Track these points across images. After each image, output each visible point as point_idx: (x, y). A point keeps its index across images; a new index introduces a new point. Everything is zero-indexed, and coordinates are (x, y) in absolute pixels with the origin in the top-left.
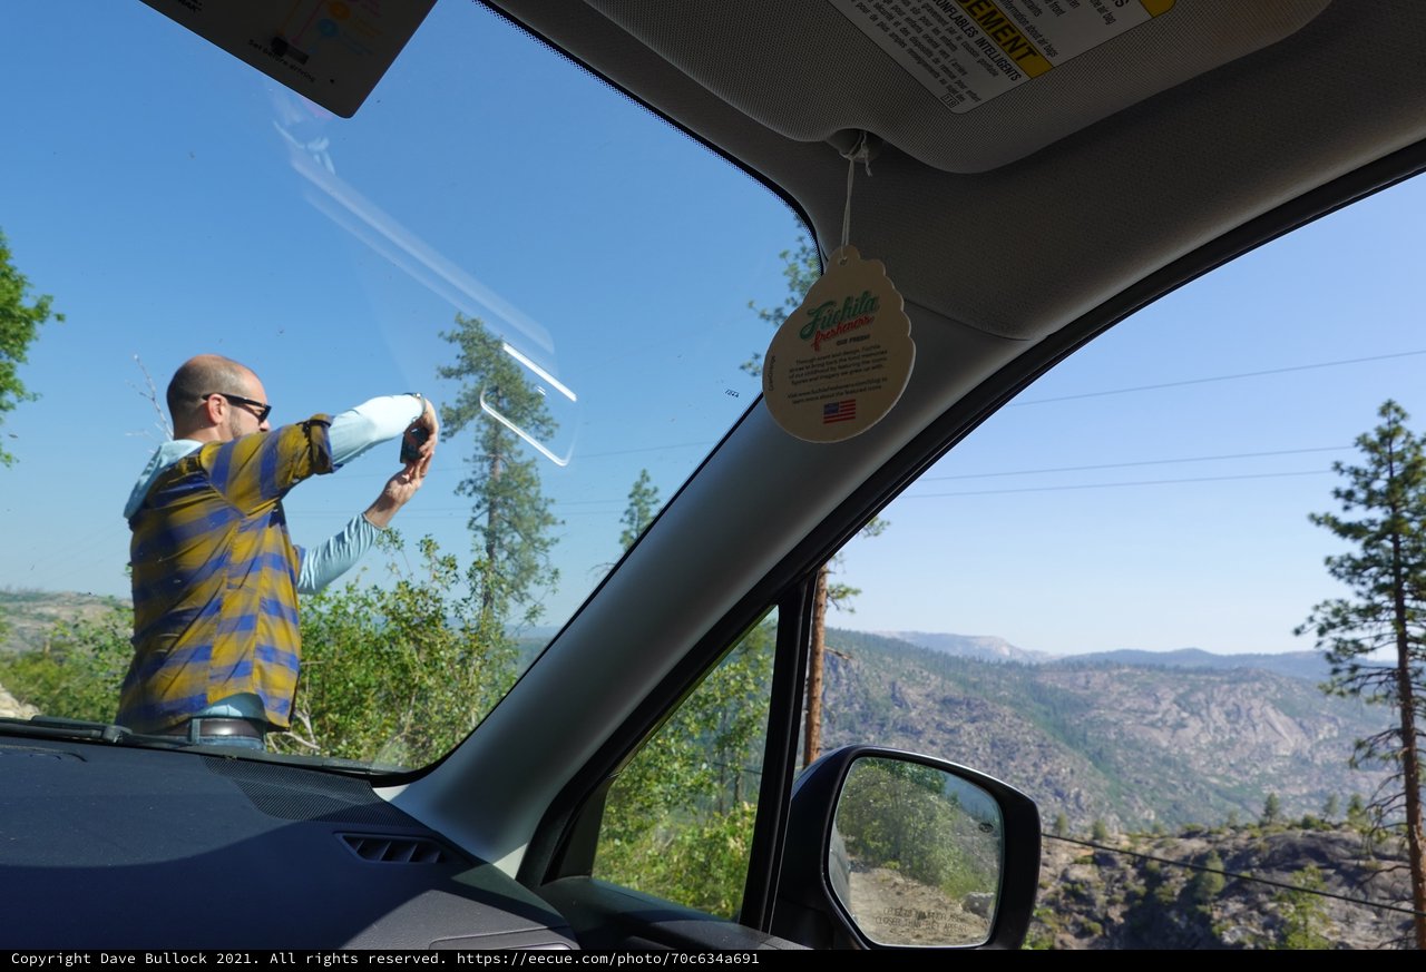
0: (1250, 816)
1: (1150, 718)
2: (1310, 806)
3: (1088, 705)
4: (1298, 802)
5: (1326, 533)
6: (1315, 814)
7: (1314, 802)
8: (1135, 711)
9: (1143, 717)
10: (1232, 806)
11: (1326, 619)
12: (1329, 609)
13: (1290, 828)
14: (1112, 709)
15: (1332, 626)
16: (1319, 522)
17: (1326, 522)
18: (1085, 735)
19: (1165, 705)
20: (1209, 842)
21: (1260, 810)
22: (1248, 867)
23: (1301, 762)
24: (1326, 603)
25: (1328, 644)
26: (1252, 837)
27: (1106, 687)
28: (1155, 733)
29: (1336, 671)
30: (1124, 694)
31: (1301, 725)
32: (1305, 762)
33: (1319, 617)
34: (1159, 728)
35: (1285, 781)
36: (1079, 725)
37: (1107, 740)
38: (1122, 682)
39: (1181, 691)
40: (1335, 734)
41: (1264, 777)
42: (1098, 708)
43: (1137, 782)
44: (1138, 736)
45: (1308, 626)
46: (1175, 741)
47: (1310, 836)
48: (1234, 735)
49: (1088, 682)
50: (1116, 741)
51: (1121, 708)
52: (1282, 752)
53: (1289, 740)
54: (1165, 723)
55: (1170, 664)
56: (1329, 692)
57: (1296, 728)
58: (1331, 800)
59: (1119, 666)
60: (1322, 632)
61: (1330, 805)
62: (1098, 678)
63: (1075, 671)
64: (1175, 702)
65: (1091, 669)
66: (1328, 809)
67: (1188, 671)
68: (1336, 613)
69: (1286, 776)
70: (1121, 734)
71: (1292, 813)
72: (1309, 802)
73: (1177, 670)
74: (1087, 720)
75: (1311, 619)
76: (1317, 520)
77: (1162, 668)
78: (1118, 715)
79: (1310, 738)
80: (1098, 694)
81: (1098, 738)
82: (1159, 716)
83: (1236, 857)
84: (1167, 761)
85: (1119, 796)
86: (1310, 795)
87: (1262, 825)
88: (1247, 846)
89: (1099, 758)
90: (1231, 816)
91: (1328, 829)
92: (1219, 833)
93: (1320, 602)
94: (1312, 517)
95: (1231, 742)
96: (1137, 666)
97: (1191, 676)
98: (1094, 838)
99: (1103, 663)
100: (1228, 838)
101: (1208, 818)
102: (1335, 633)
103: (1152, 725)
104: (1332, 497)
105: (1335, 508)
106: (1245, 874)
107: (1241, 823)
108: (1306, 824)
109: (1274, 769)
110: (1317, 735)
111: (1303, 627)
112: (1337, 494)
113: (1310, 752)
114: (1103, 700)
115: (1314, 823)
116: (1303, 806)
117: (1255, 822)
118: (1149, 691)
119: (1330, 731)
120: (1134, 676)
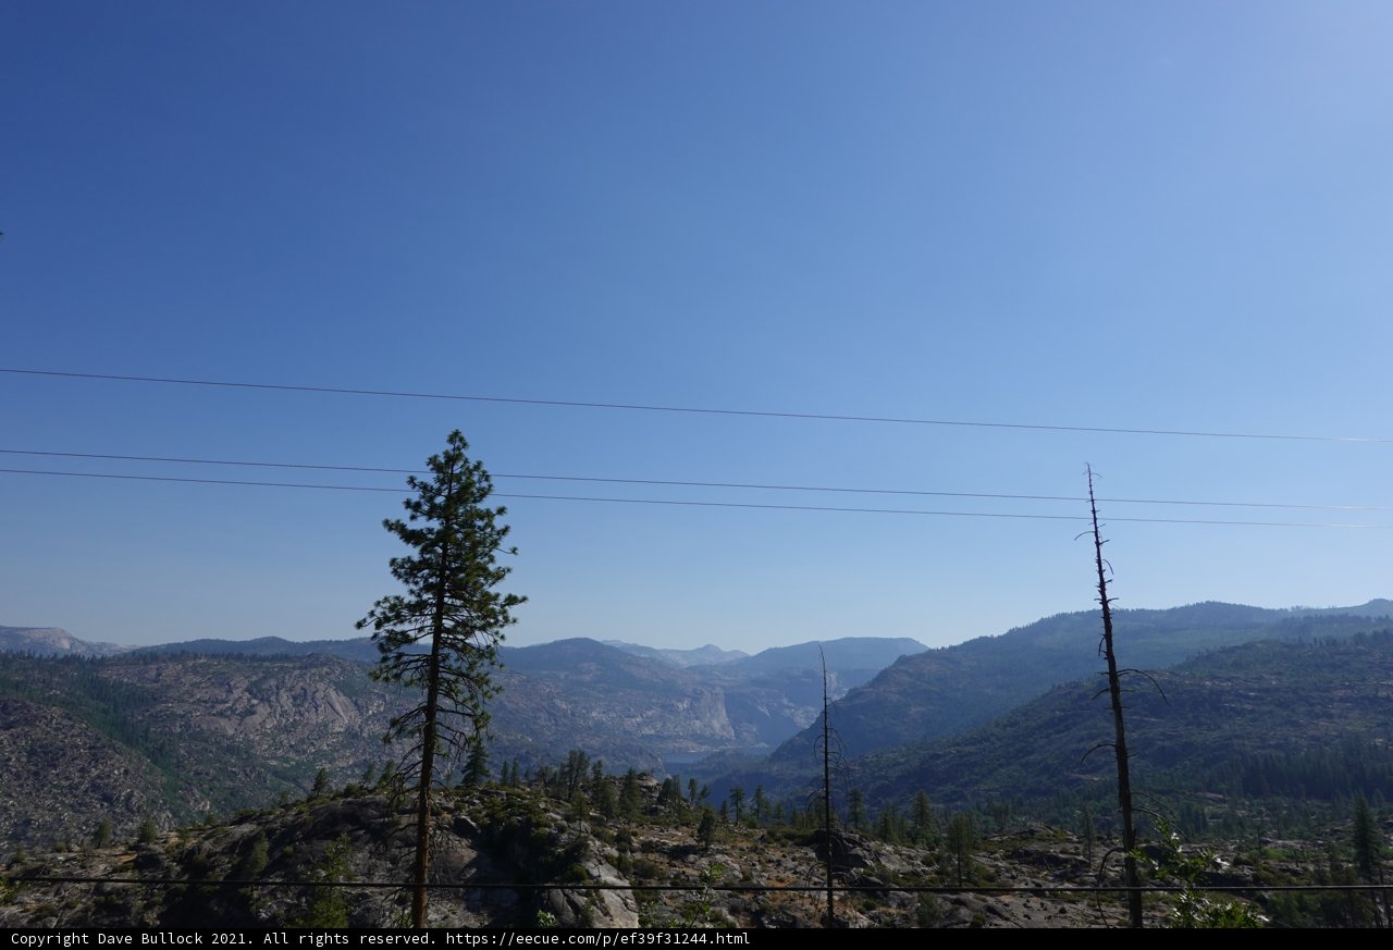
0: (301, 792)
1: (220, 707)
2: (353, 776)
3: (156, 699)
4: (344, 772)
5: (395, 536)
6: (354, 782)
7: (357, 771)
8: (205, 702)
9: (213, 707)
10: (286, 785)
11: (384, 613)
12: (387, 605)
13: (333, 799)
14: (181, 701)
15: (387, 620)
16: (390, 529)
17: (396, 529)
18: (147, 731)
19: (236, 693)
20: (259, 824)
21: (309, 785)
22: (292, 842)
23: (352, 735)
24: (386, 599)
25: (383, 632)
26: (300, 813)
27: (177, 679)
28: (223, 722)
29: (385, 659)
30: (197, 685)
31: (356, 704)
32: (355, 736)
33: (379, 611)
34: (226, 717)
35: (336, 755)
36: (141, 721)
37: (172, 734)
38: (196, 673)
39: (254, 678)
40: (382, 709)
41: (319, 754)
42: (167, 702)
43: (197, 773)
44: (204, 727)
45: (369, 620)
46: (242, 728)
47: (349, 803)
48: (297, 718)
49: (159, 675)
50: (180, 733)
51: (191, 700)
52: (337, 729)
53: (344, 715)
54: (234, 711)
55: (247, 653)
56: (377, 678)
57: (352, 707)
58: (371, 767)
59: (196, 657)
60: (378, 625)
61: (369, 772)
62: (171, 669)
63: (146, 664)
64: (247, 690)
65: (164, 661)
66: (366, 777)
67: (264, 659)
68: (392, 608)
69: (338, 751)
70: (187, 726)
71: (336, 784)
72: (353, 771)
73: (253, 658)
74: (151, 715)
75: (372, 614)
76: (389, 526)
77: (239, 657)
78: (186, 707)
79: (362, 714)
80: (169, 687)
81: (161, 733)
82: (229, 705)
83: (283, 833)
84: (230, 750)
85: (175, 791)
86: (355, 765)
87: (310, 799)
88: (293, 822)
89: (158, 754)
90: (283, 795)
91: (364, 794)
92: (270, 813)
93: (381, 599)
94: (386, 523)
95: (295, 724)
96: (214, 656)
97: (266, 664)
98: (139, 841)
99: (178, 654)
100: (278, 817)
101: (261, 800)
102: (389, 626)
103: (221, 714)
104: (403, 507)
105: (404, 516)
106: (289, 849)
107: (291, 799)
108: (348, 792)
109: (328, 745)
110: (367, 711)
111: (365, 620)
112: (408, 504)
113: (360, 727)
114: (173, 693)
115: (354, 791)
116: (348, 776)
117: (303, 796)
118: (224, 682)
119: (378, 706)
120: (209, 666)
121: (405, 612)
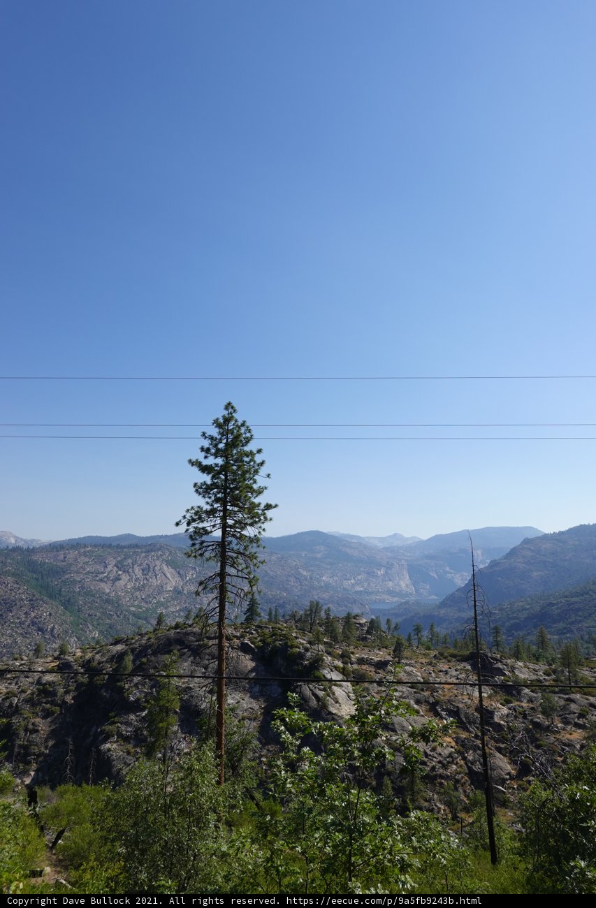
0: (150, 626)
1: (101, 576)
2: (180, 617)
3: (64, 572)
4: (174, 614)
5: (195, 469)
6: (180, 620)
7: (182, 614)
8: (92, 573)
9: (96, 576)
10: (141, 622)
11: (192, 516)
12: (193, 511)
13: (168, 630)
14: (78, 573)
15: (194, 520)
16: (193, 465)
17: (196, 465)
18: (60, 590)
19: (110, 568)
20: (126, 645)
21: (155, 623)
22: (145, 656)
23: (177, 592)
24: (192, 508)
25: (192, 530)
26: (150, 638)
27: (76, 560)
28: (103, 585)
29: (194, 545)
30: (86, 563)
31: (179, 573)
32: (179, 593)
33: (188, 516)
34: (104, 582)
35: (169, 604)
36: (57, 585)
37: (74, 592)
38: (86, 556)
39: (119, 559)
40: (194, 576)
41: (159, 604)
42: (70, 573)
43: (90, 615)
44: (92, 588)
45: (183, 521)
46: (114, 588)
47: (178, 632)
48: (145, 582)
49: (65, 557)
50: (79, 592)
51: (84, 572)
52: (169, 589)
53: (172, 581)
54: (108, 578)
55: (114, 544)
56: (189, 556)
57: (176, 575)
58: (190, 611)
59: (85, 546)
60: (189, 524)
61: (189, 614)
62: (72, 555)
63: (58, 551)
64: (115, 566)
65: (68, 549)
66: (187, 617)
67: (124, 547)
68: (196, 513)
69: (170, 602)
70: (83, 588)
71: (170, 622)
72: (180, 614)
73: (118, 546)
74: (62, 581)
75: (184, 517)
76: (192, 463)
77: (110, 546)
78: (82, 576)
79: (182, 579)
80: (71, 564)
81: (68, 591)
82: (106, 574)
83: (140, 651)
84: (108, 601)
85: (78, 625)
86: (180, 610)
87: (155, 630)
88: (146, 644)
89: (68, 604)
90: (139, 628)
91: (186, 628)
92: (132, 639)
93: (190, 508)
94: (190, 461)
95: (144, 586)
96: (95, 546)
97: (126, 550)
98: (60, 655)
99: (75, 545)
100: (136, 641)
101: (127, 631)
102: (195, 525)
103: (101, 580)
104: (200, 451)
105: (200, 456)
106: (144, 660)
107: (144, 631)
108: (177, 626)
109: (164, 598)
110: (186, 578)
111: (180, 521)
112: (202, 449)
113: (182, 587)
114: (74, 568)
115: (180, 625)
116: (176, 617)
117: (151, 629)
118: (102, 561)
119: (192, 575)
120: (93, 552)
121: (204, 516)
